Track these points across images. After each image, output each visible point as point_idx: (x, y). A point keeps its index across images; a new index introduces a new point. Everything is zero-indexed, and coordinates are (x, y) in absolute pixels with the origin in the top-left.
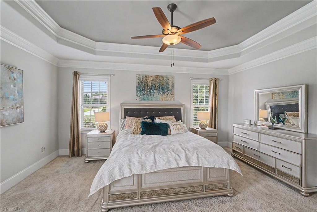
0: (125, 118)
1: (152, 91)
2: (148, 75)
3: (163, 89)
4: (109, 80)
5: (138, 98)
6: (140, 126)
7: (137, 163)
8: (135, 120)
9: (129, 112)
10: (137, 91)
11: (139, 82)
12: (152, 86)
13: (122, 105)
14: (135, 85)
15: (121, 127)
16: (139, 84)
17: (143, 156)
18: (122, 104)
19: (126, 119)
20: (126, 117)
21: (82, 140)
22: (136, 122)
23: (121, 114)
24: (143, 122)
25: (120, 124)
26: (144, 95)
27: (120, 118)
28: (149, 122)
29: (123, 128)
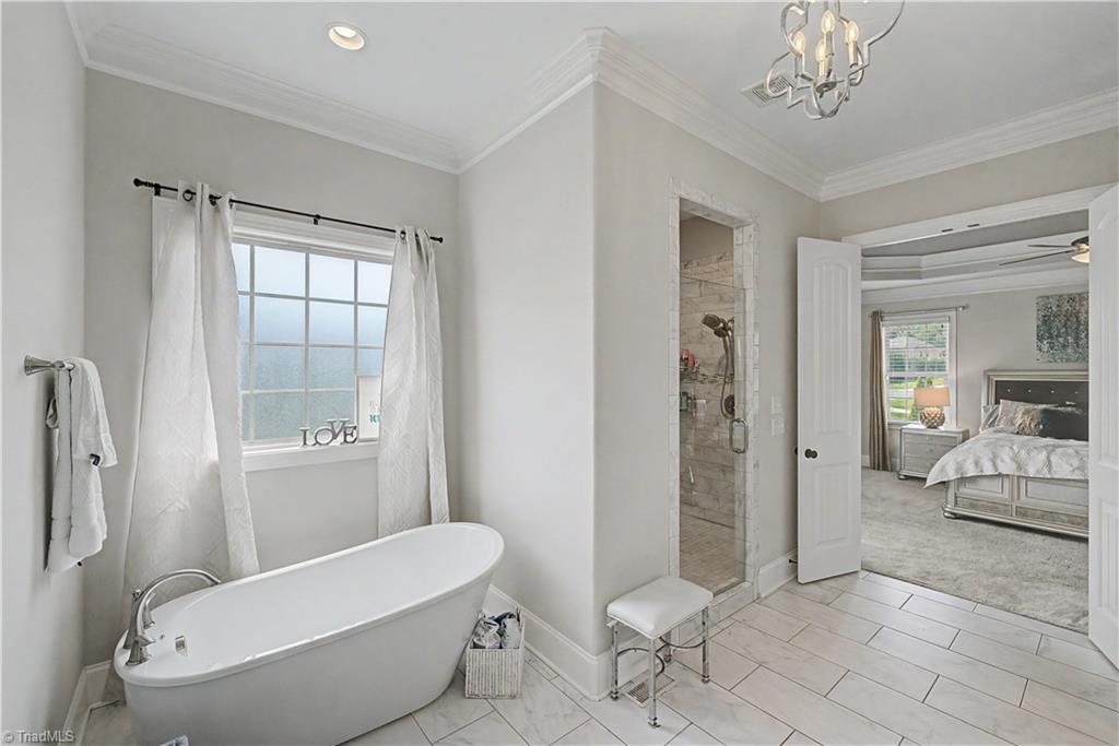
0: (997, 402)
2: (1079, 294)
4: (954, 318)
5: (1042, 355)
6: (1038, 420)
7: (1007, 460)
8: (1021, 407)
9: (1007, 390)
10: (1040, 338)
11: (1044, 316)
13: (988, 373)
14: (1031, 324)
15: (986, 422)
16: (1045, 322)
17: (1023, 452)
18: (991, 370)
19: (1001, 407)
20: (1001, 401)
21: (894, 440)
22: (1027, 412)
23: (984, 396)
24: (1045, 411)
25: (984, 416)
26: (1064, 346)
27: (984, 403)
28: (1070, 414)
29: (992, 425)
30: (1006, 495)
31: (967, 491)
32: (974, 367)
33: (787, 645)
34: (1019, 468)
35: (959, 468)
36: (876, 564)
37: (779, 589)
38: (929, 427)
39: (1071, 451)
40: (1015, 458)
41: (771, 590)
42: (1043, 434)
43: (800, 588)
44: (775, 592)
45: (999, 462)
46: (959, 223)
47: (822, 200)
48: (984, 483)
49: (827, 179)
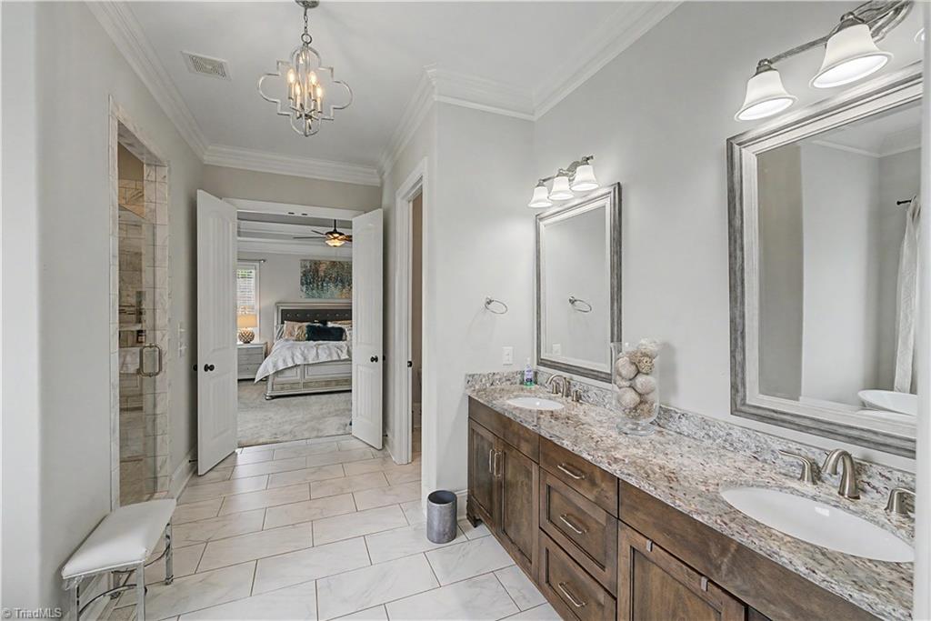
0: (283, 323)
1: (325, 285)
3: (342, 281)
4: (258, 267)
5: (303, 294)
6: (305, 332)
8: (297, 325)
9: (288, 315)
10: (302, 284)
11: (304, 271)
12: (325, 276)
13: (277, 304)
14: (298, 275)
15: (278, 336)
16: (304, 275)
18: (279, 303)
19: (285, 325)
20: (285, 321)
22: (300, 328)
23: (276, 318)
24: (308, 327)
25: (276, 332)
26: (312, 289)
27: (275, 324)
28: (319, 327)
29: (281, 337)
30: (298, 378)
31: (280, 379)
32: (270, 301)
33: (217, 519)
34: (305, 359)
35: (275, 365)
36: (244, 441)
37: (185, 487)
38: (245, 343)
39: (325, 346)
40: (303, 354)
41: (180, 490)
42: (308, 339)
43: (200, 480)
44: (183, 491)
45: (295, 358)
46: (299, 211)
47: (206, 163)
48: (288, 373)
49: (210, 147)
